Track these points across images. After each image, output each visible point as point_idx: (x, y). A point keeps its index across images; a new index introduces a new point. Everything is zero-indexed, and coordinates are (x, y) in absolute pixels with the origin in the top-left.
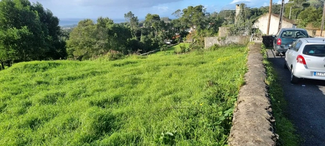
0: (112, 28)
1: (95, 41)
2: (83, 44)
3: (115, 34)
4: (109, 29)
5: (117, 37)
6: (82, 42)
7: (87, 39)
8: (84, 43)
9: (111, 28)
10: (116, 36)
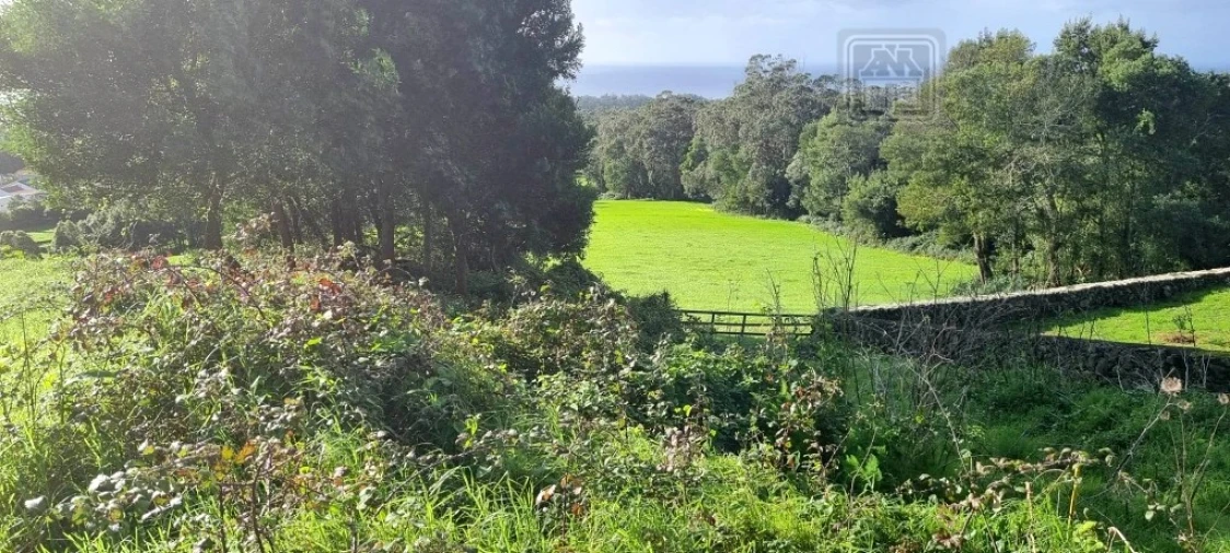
0: (1131, 79)
1: (1008, 146)
2: (941, 160)
3: (1146, 116)
4: (1111, 88)
5: (1152, 132)
6: (938, 150)
7: (965, 133)
8: (947, 156)
9: (1123, 81)
10: (1146, 127)
